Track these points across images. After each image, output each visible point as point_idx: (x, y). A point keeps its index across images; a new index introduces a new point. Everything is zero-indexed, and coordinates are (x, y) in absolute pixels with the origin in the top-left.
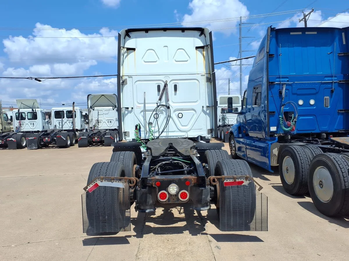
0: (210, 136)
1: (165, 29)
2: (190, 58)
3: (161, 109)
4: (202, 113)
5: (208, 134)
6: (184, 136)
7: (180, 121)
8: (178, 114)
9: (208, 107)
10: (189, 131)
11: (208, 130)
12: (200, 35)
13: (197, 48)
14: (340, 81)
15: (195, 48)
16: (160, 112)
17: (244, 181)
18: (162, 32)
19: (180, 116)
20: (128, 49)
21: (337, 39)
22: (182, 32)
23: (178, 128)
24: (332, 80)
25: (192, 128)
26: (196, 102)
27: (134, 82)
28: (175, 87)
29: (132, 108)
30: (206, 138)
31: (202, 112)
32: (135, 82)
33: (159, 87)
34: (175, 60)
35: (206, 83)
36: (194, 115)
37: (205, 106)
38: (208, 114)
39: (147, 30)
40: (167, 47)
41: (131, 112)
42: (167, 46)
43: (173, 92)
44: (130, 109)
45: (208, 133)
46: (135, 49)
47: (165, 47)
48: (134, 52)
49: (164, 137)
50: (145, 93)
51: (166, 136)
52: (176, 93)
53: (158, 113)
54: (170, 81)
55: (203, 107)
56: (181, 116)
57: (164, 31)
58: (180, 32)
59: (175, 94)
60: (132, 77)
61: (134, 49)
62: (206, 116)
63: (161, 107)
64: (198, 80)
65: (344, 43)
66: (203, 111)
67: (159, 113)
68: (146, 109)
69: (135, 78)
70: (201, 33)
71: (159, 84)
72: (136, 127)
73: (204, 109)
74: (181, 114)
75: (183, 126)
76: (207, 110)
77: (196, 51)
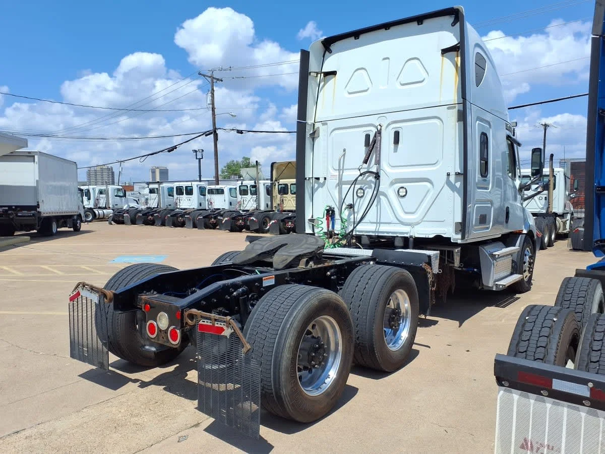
0: (459, 236)
1: (387, 26)
2: (428, 73)
3: (368, 179)
4: (446, 188)
5: (456, 233)
6: (407, 233)
7: (402, 203)
8: (398, 189)
9: (457, 174)
10: (418, 224)
11: (457, 224)
12: (454, 24)
13: (445, 51)
15: (440, 52)
16: (367, 186)
17: (225, 327)
18: (383, 31)
19: (402, 192)
20: (327, 74)
22: (419, 24)
23: (398, 217)
25: (423, 218)
26: (435, 164)
27: (329, 132)
28: (397, 135)
29: (325, 178)
30: (452, 241)
31: (446, 185)
32: (331, 133)
34: (400, 83)
35: (457, 124)
36: (428, 191)
37: (452, 174)
38: (458, 191)
39: (356, 34)
40: (387, 60)
41: (323, 185)
42: (388, 58)
43: (392, 145)
44: (322, 180)
45: (456, 231)
46: (336, 72)
47: (384, 61)
49: (372, 232)
50: (344, 150)
51: (375, 232)
52: (397, 147)
53: (364, 186)
54: (389, 125)
55: (448, 175)
56: (404, 194)
57: (386, 29)
58: (414, 24)
59: (396, 150)
60: (326, 124)
61: (334, 73)
62: (454, 195)
63: (368, 176)
64: (440, 119)
66: (448, 183)
67: (366, 188)
68: (342, 181)
69: (332, 125)
70: (455, 19)
71: (368, 133)
72: (328, 211)
73: (450, 179)
74: (404, 190)
75: (406, 213)
76: (456, 181)
77: (441, 57)
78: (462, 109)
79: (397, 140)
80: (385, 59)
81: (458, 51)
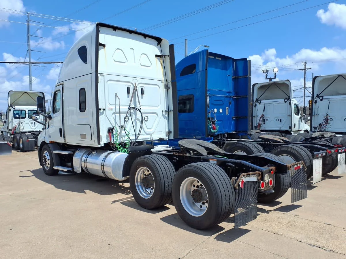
1: (131, 32)
2: (152, 64)
3: (131, 112)
5: (167, 136)
6: (149, 139)
7: (146, 124)
8: (144, 117)
9: (166, 111)
10: (153, 133)
11: (166, 132)
12: (158, 45)
13: (157, 56)
14: (234, 97)
15: (155, 56)
18: (128, 33)
19: (146, 119)
21: (231, 66)
22: (144, 38)
23: (144, 131)
24: (230, 95)
25: (155, 131)
26: (158, 106)
27: (106, 81)
28: (142, 90)
29: (104, 109)
30: (165, 140)
31: (162, 116)
33: (128, 89)
34: (141, 64)
35: (165, 89)
36: (156, 118)
37: (164, 111)
38: (166, 118)
39: (114, 29)
40: (132, 50)
41: (102, 114)
43: (140, 95)
44: (102, 110)
47: (131, 50)
48: (104, 49)
50: (116, 94)
52: (143, 96)
53: (128, 115)
54: (139, 84)
55: (162, 111)
58: (142, 37)
60: (103, 76)
61: (104, 46)
62: (165, 120)
63: (131, 110)
64: (158, 86)
65: (235, 70)
68: (121, 111)
69: (107, 77)
72: (109, 130)
73: (163, 113)
75: (148, 129)
76: (165, 114)
77: (155, 58)
78: (166, 84)
79: (142, 93)
80: (131, 49)
81: (161, 58)
